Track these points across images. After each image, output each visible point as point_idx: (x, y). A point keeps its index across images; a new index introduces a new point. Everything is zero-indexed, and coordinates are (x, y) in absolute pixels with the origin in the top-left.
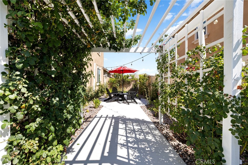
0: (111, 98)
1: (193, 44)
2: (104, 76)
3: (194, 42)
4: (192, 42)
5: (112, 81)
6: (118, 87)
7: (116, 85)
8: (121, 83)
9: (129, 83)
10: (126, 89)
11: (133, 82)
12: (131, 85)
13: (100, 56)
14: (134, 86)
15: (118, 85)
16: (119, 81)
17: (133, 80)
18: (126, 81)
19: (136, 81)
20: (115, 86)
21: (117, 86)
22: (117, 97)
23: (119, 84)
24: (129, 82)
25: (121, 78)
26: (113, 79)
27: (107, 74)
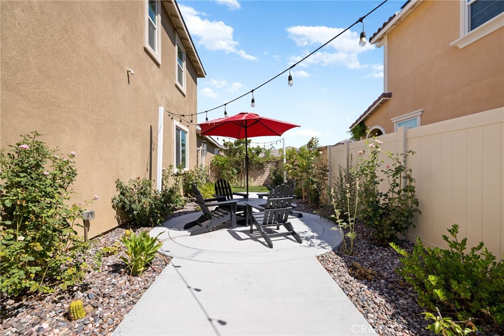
0: (206, 216)
1: (455, 48)
2: (199, 149)
3: (457, 43)
4: (451, 44)
5: (220, 163)
6: (234, 176)
7: (229, 172)
8: (243, 167)
9: (261, 167)
10: (255, 180)
11: (269, 166)
12: (264, 172)
13: (184, 96)
14: (274, 174)
15: (235, 171)
16: (237, 163)
17: (269, 161)
18: (253, 162)
19: (278, 163)
20: (227, 174)
21: (233, 174)
22: (229, 215)
23: (237, 169)
24: (262, 164)
25: (242, 155)
26: (223, 158)
27: (205, 145)
